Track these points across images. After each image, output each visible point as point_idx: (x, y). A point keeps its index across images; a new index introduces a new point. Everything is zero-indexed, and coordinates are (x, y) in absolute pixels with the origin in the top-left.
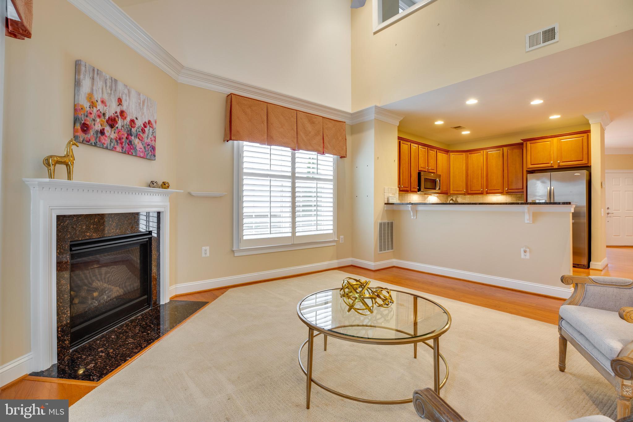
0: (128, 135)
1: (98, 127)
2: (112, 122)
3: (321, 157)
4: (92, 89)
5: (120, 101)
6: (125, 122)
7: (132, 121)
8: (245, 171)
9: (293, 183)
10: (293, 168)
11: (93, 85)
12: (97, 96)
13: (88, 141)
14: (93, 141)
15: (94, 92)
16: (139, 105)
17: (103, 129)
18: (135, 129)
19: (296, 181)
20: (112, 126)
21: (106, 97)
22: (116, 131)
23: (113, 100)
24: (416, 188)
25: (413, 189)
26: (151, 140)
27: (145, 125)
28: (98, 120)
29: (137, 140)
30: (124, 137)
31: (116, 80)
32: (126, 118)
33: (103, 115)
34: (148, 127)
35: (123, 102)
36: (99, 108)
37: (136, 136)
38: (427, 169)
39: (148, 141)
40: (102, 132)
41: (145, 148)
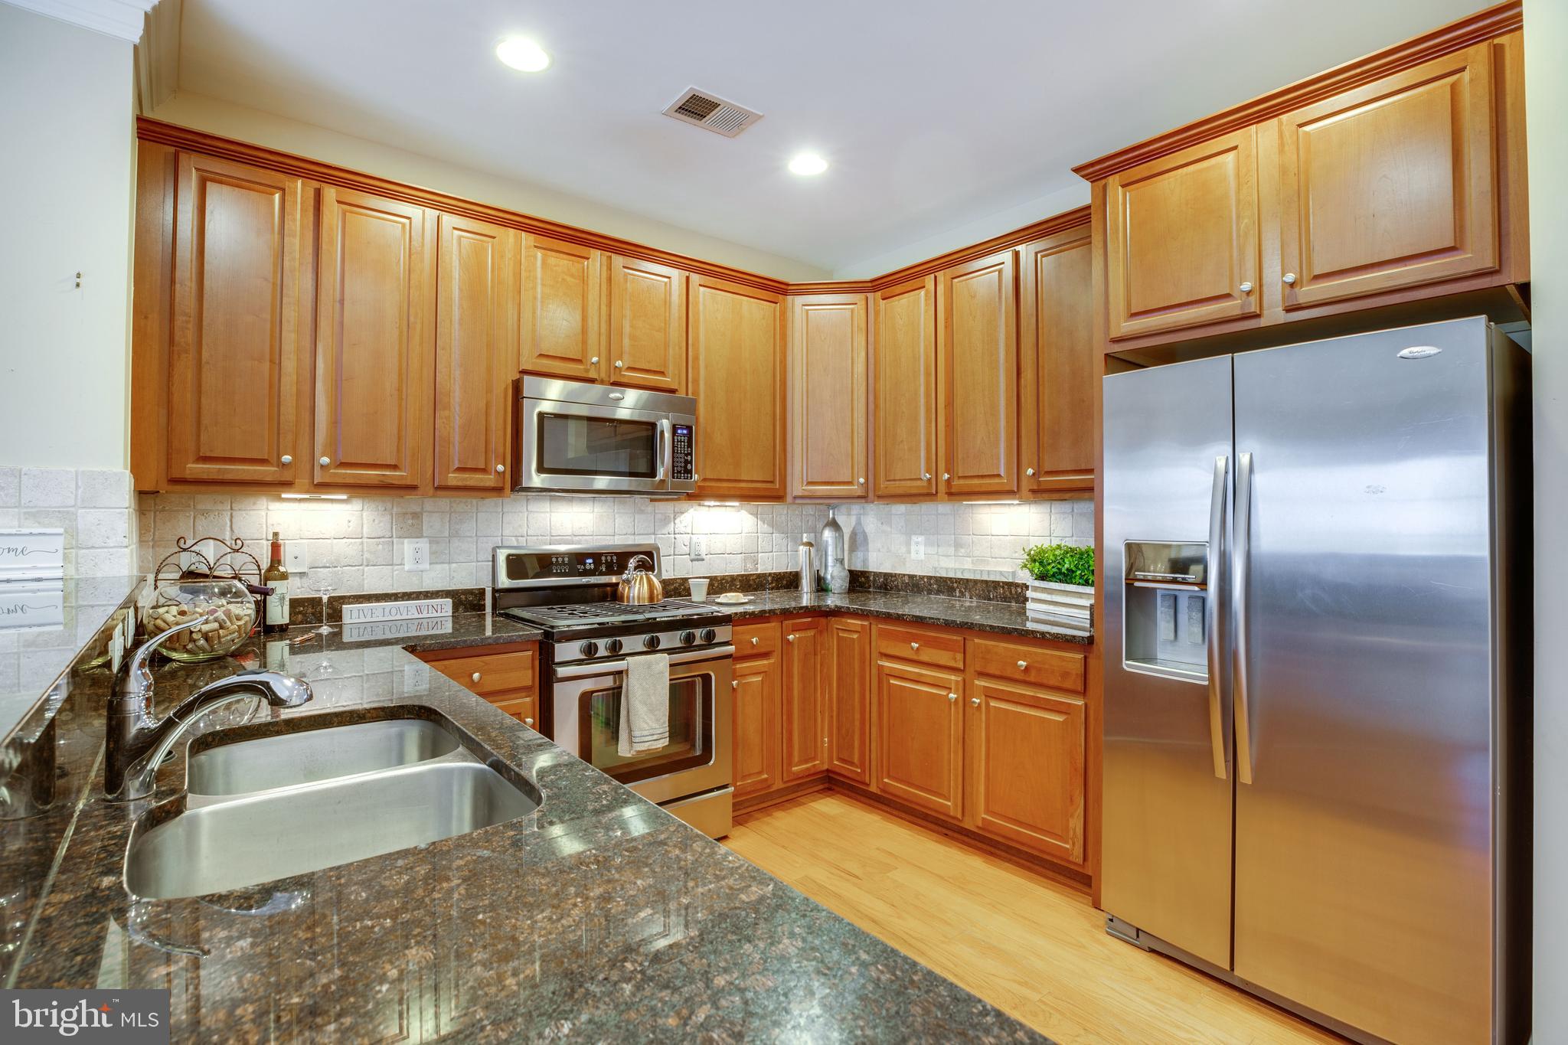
24: (484, 471)
25: (454, 479)
38: (598, 365)
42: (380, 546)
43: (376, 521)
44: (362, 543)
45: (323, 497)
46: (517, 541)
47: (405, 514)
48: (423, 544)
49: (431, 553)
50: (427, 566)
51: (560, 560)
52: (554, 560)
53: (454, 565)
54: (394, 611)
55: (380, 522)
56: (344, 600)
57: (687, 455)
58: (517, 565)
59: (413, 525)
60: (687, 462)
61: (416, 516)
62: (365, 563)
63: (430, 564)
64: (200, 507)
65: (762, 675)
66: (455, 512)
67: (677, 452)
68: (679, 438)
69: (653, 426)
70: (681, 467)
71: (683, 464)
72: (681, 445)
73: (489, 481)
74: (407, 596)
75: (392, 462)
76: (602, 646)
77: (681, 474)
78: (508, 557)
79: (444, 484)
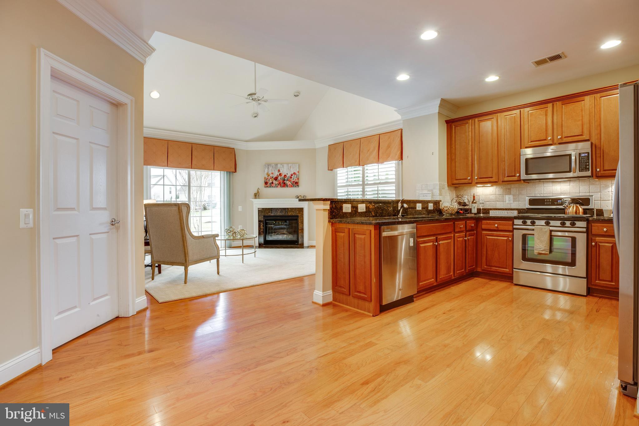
0: (283, 181)
1: (271, 182)
2: (276, 179)
3: (381, 166)
4: (268, 171)
5: (279, 171)
6: (282, 177)
7: (285, 176)
8: (339, 185)
9: (363, 189)
10: (363, 177)
11: (268, 170)
12: (270, 172)
13: (267, 187)
14: (269, 186)
15: (269, 172)
16: (288, 168)
18: (287, 178)
19: (365, 187)
21: (273, 171)
22: (278, 181)
23: (276, 172)
24: (514, 176)
25: (506, 179)
26: (296, 180)
27: (292, 175)
28: (271, 179)
29: (288, 182)
30: (282, 182)
31: (277, 165)
32: (282, 175)
33: (273, 177)
34: (294, 175)
35: (280, 170)
36: (271, 176)
37: (287, 180)
38: (552, 139)
39: (294, 181)
40: (272, 183)
41: (292, 183)
42: (500, 197)
44: (496, 196)
45: (486, 185)
46: (540, 195)
47: (507, 189)
48: (511, 197)
49: (513, 199)
50: (512, 202)
51: (548, 200)
52: (546, 200)
53: (520, 202)
54: (501, 213)
55: (500, 191)
56: (491, 209)
57: (586, 163)
58: (532, 202)
59: (508, 191)
60: (587, 165)
61: (510, 189)
62: (497, 201)
63: (513, 201)
64: (465, 189)
66: (520, 188)
67: (581, 163)
68: (582, 157)
69: (570, 156)
70: (583, 167)
71: (584, 166)
72: (583, 160)
73: (516, 178)
74: (506, 209)
75: (491, 176)
76: (529, 222)
77: (583, 170)
78: (530, 200)
79: (503, 180)
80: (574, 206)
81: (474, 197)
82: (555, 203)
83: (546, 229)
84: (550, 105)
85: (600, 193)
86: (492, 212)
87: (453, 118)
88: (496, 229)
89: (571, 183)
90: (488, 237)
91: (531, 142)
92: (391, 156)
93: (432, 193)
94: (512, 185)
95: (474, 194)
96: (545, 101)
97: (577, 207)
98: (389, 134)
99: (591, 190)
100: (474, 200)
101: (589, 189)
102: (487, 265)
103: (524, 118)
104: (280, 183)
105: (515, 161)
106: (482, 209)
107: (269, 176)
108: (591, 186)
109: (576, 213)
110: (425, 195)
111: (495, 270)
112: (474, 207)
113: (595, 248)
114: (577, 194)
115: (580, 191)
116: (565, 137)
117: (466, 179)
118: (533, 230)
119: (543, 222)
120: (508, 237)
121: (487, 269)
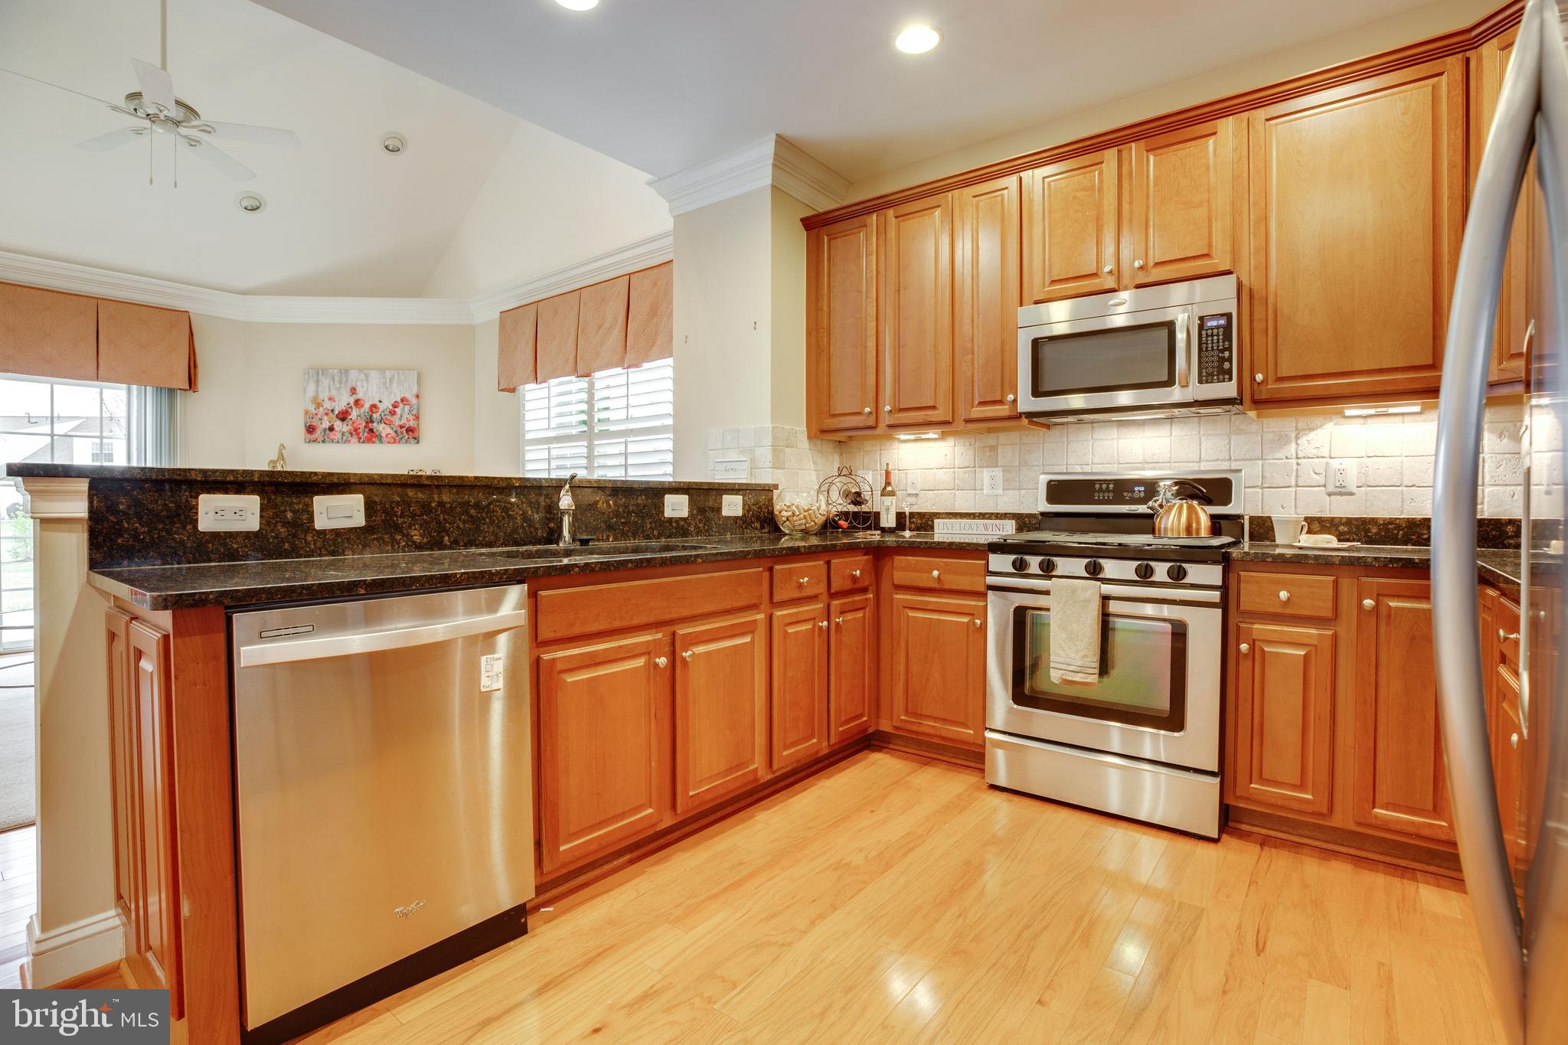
0: (367, 423)
1: (326, 424)
2: (343, 416)
3: (635, 375)
4: (317, 391)
5: (353, 391)
6: (362, 410)
7: (374, 406)
8: (528, 435)
11: (317, 386)
12: (324, 395)
13: (315, 441)
14: (320, 440)
15: (320, 392)
16: (384, 384)
17: (332, 425)
18: (378, 414)
19: (596, 442)
20: (343, 419)
21: (334, 393)
22: (351, 422)
23: (344, 393)
24: (1001, 402)
25: (978, 412)
26: (409, 421)
27: (395, 406)
28: (326, 418)
29: (382, 426)
30: (362, 427)
31: (347, 371)
32: (362, 406)
33: (332, 411)
34: (401, 405)
35: (358, 390)
36: (325, 406)
37: (381, 421)
38: (1116, 272)
39: (401, 423)
40: (331, 429)
41: (396, 432)
42: (967, 475)
43: (964, 455)
44: (954, 472)
45: (924, 435)
46: (1082, 468)
47: (983, 445)
48: (998, 473)
49: (1004, 481)
50: (1000, 492)
51: (1105, 486)
52: (1097, 486)
53: (1023, 492)
54: (967, 527)
55: (966, 455)
56: (938, 515)
57: (1222, 351)
58: (1058, 491)
59: (991, 456)
60: (1222, 360)
61: (993, 448)
62: (956, 488)
63: (1003, 490)
64: (866, 449)
65: (1308, 649)
66: (1024, 444)
67: (1207, 350)
68: (1209, 332)
69: (1170, 326)
70: (1213, 367)
71: (1216, 364)
72: (1212, 340)
73: (1003, 410)
74: (983, 516)
75: (931, 404)
76: (1034, 562)
77: (1213, 376)
78: (1049, 483)
79: (968, 417)
80: (1181, 507)
81: (888, 474)
82: (1125, 494)
83: (1089, 592)
84: (1111, 154)
85: (1260, 462)
86: (941, 527)
87: (821, 211)
88: (935, 585)
89: (1173, 425)
90: (912, 614)
91: (1053, 282)
92: (657, 344)
93: (753, 460)
94: (1000, 434)
95: (887, 464)
96: (1094, 141)
97: (1190, 508)
98: (655, 271)
99: (1234, 452)
100: (888, 483)
101: (1228, 447)
102: (907, 712)
103: (1031, 201)
104: (356, 430)
105: (1003, 351)
106: (907, 514)
107: (319, 405)
108: (1234, 438)
109: (1189, 530)
110: (729, 466)
111: (932, 732)
112: (888, 509)
113: (1249, 663)
114: (1191, 465)
115: (1202, 457)
116: (1157, 264)
117: (859, 413)
118: (1047, 593)
119: (1078, 566)
120: (973, 615)
121: (909, 727)
